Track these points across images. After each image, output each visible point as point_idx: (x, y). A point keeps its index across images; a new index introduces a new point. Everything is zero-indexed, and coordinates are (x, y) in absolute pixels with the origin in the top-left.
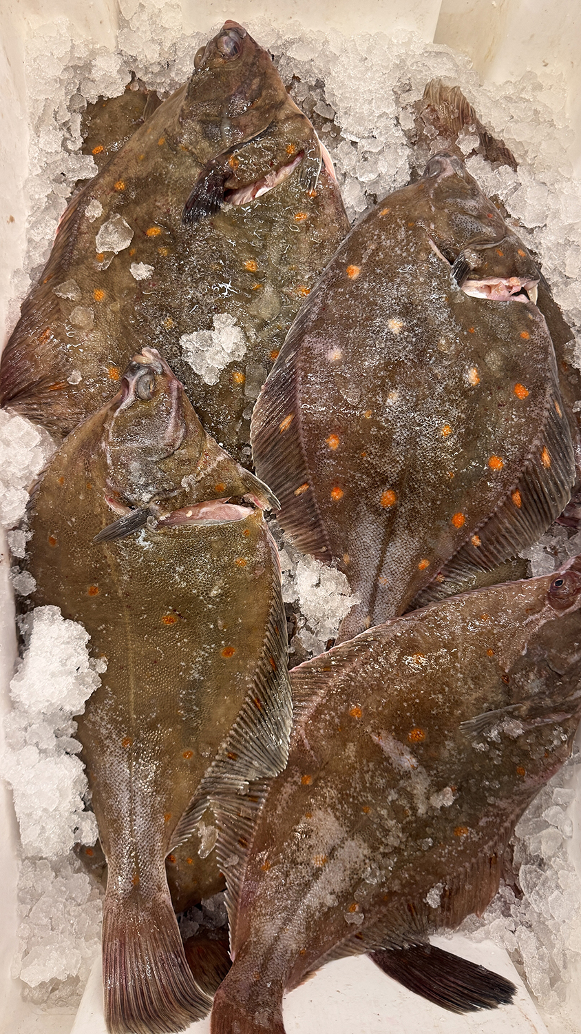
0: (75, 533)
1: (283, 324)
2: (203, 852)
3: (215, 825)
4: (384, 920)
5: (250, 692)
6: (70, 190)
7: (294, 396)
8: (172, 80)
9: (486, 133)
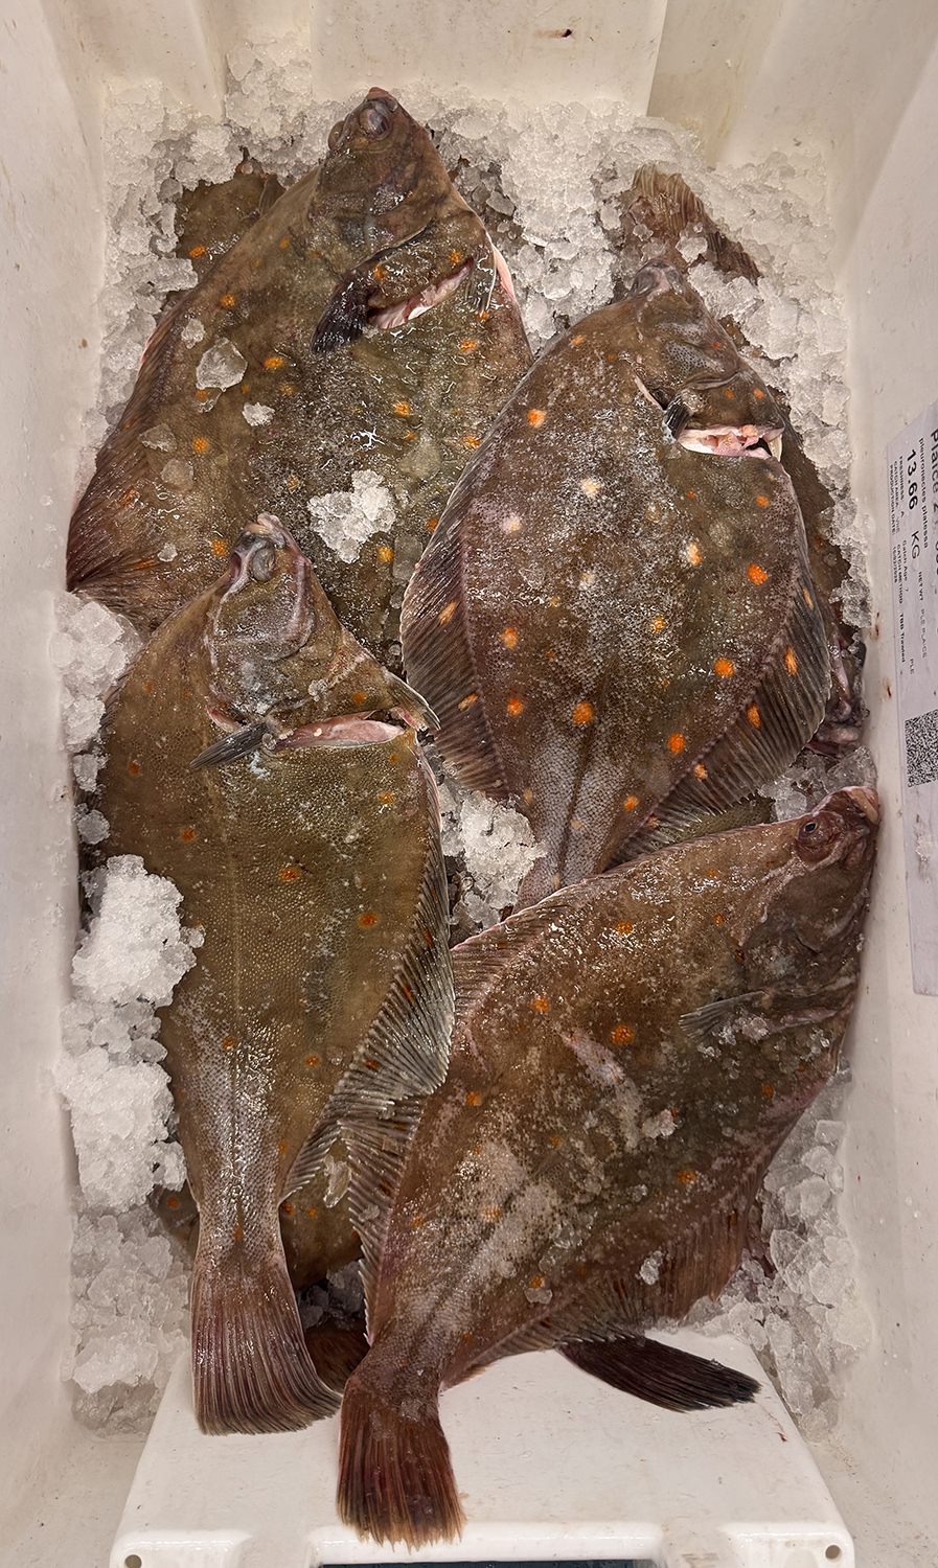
0: (166, 757)
1: (446, 485)
2: (331, 1198)
3: (348, 1161)
4: (581, 1302)
5: (397, 977)
6: (160, 304)
7: (458, 577)
8: (298, 161)
9: (717, 233)
